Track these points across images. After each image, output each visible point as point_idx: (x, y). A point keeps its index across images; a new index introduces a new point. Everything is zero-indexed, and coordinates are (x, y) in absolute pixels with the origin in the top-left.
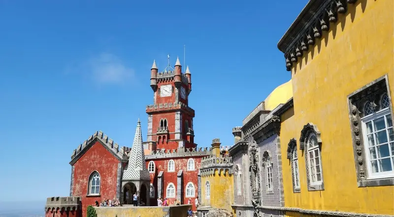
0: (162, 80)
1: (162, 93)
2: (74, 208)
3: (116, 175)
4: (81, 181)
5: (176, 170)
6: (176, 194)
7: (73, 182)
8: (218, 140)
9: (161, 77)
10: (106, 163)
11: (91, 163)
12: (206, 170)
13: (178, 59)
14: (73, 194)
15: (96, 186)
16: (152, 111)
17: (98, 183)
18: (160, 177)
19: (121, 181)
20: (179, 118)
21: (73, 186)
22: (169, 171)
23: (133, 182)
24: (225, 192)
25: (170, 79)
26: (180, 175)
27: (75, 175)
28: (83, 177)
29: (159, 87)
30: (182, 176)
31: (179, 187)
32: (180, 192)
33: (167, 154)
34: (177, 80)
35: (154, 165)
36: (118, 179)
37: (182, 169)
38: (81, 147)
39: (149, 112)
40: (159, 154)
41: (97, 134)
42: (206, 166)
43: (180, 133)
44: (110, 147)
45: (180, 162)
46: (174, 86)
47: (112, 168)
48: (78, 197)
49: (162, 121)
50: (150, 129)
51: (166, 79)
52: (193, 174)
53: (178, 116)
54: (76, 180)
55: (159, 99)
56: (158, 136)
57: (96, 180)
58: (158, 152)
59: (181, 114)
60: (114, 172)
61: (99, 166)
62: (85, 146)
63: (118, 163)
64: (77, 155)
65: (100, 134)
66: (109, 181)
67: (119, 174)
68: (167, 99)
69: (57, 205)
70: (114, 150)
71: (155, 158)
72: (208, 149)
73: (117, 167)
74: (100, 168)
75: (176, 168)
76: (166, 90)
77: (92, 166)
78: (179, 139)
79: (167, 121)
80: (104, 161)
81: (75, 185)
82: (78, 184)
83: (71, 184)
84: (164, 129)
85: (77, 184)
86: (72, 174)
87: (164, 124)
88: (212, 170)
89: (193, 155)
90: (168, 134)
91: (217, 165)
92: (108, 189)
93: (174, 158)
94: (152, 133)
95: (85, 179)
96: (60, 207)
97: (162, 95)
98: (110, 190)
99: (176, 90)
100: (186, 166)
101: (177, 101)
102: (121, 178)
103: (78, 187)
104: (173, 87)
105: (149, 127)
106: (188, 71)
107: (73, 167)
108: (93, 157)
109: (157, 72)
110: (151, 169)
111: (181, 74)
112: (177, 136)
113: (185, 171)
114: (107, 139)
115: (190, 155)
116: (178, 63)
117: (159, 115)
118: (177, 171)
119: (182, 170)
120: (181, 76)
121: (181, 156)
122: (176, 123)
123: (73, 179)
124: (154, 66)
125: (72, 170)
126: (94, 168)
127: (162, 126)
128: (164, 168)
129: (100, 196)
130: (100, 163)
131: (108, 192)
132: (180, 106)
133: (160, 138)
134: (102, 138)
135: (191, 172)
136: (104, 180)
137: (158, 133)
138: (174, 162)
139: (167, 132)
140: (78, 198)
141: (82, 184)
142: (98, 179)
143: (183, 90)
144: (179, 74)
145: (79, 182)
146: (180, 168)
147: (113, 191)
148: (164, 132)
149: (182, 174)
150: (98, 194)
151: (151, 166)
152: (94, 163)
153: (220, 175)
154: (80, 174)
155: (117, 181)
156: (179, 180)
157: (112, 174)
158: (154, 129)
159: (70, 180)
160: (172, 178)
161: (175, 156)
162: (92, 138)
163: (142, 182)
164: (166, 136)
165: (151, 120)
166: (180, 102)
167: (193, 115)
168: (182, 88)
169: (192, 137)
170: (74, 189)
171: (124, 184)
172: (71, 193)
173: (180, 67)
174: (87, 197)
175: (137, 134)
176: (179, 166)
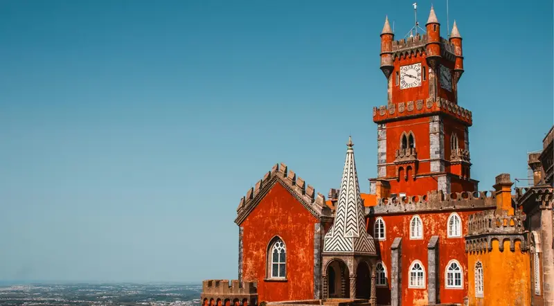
0: (401, 54)
1: (404, 82)
2: (245, 300)
3: (312, 246)
4: (255, 253)
5: (425, 235)
6: (427, 282)
7: (243, 255)
8: (507, 176)
9: (400, 49)
10: (294, 222)
11: (269, 222)
12: (476, 240)
13: (432, 11)
14: (244, 276)
15: (279, 263)
16: (384, 119)
17: (283, 260)
18: (394, 249)
19: (321, 256)
20: (437, 130)
21: (243, 263)
22: (412, 238)
23: (341, 258)
24: (512, 285)
25: (417, 51)
26: (433, 245)
27: (245, 242)
28: (257, 247)
29: (396, 70)
30: (436, 248)
31: (432, 270)
32: (434, 277)
33: (408, 205)
34: (431, 53)
35: (384, 225)
36: (316, 251)
37: (436, 234)
38: (252, 193)
39: (379, 120)
40: (393, 205)
41: (277, 169)
42: (475, 233)
43: (441, 161)
44: (299, 192)
45: (432, 221)
46: (426, 65)
47: (304, 231)
48: (252, 281)
49: (404, 136)
50: (382, 154)
51: (409, 52)
52: (460, 244)
53: (434, 126)
54: (247, 252)
55: (398, 94)
56: (397, 167)
57: (279, 252)
58: (390, 200)
59: (440, 122)
60: (308, 239)
61: (282, 227)
62: (259, 191)
63: (314, 223)
64: (246, 206)
65: (282, 168)
66: (301, 255)
67: (316, 244)
68: (413, 92)
69: (217, 293)
70: (307, 199)
71: (385, 211)
72: (489, 195)
73: (313, 229)
74: (284, 231)
75: (425, 231)
76: (411, 76)
77: (272, 226)
78: (439, 171)
79: (414, 136)
80: (290, 219)
81: (246, 261)
82: (251, 259)
83: (240, 258)
84: (408, 154)
85: (249, 259)
86: (240, 241)
87: (408, 142)
88: (486, 240)
89: (458, 207)
90: (417, 163)
91: (496, 231)
92: (299, 270)
93: (420, 213)
94: (387, 161)
95: (261, 250)
96: (222, 298)
97: (403, 87)
98: (302, 271)
99: (432, 75)
100: (445, 228)
101: (432, 96)
102: (321, 251)
103: (250, 263)
104: (424, 68)
105: (380, 150)
106: (455, 32)
107: (242, 228)
108: (271, 211)
109: (393, 39)
110: (379, 233)
111: (441, 39)
112: (435, 167)
113: (444, 237)
114: (294, 179)
115: (452, 207)
116: (432, 18)
117: (398, 125)
118: (427, 237)
119: (438, 237)
120: (440, 43)
121: (435, 208)
122: (431, 140)
123: (242, 250)
124: (386, 29)
125: (240, 233)
126: (276, 231)
127: (404, 147)
128: (402, 232)
129: (286, 281)
130: (285, 221)
131: (299, 275)
132: (438, 104)
133: (401, 169)
134: (285, 176)
135: (455, 240)
136: (292, 253)
137: (396, 161)
138: (420, 219)
139: (414, 159)
140: (251, 284)
141: (257, 258)
142: (283, 251)
143: (446, 72)
144: (436, 40)
145: (251, 255)
146: (433, 232)
147: (309, 273)
148: (409, 159)
149: (437, 244)
150: (283, 278)
151: (379, 228)
152: (274, 223)
153: (502, 250)
154: (253, 240)
155: (315, 256)
156: (431, 255)
157: (305, 242)
158: (390, 154)
159: (238, 253)
160: (418, 250)
161: (423, 209)
162: (269, 176)
163: (359, 259)
164: (413, 166)
165: (384, 136)
166: (438, 99)
167: (469, 123)
168: (442, 68)
169: (466, 167)
170: (245, 268)
171: (326, 261)
172: (240, 275)
173: (437, 25)
174: (266, 281)
175: (347, 166)
176: (430, 228)
